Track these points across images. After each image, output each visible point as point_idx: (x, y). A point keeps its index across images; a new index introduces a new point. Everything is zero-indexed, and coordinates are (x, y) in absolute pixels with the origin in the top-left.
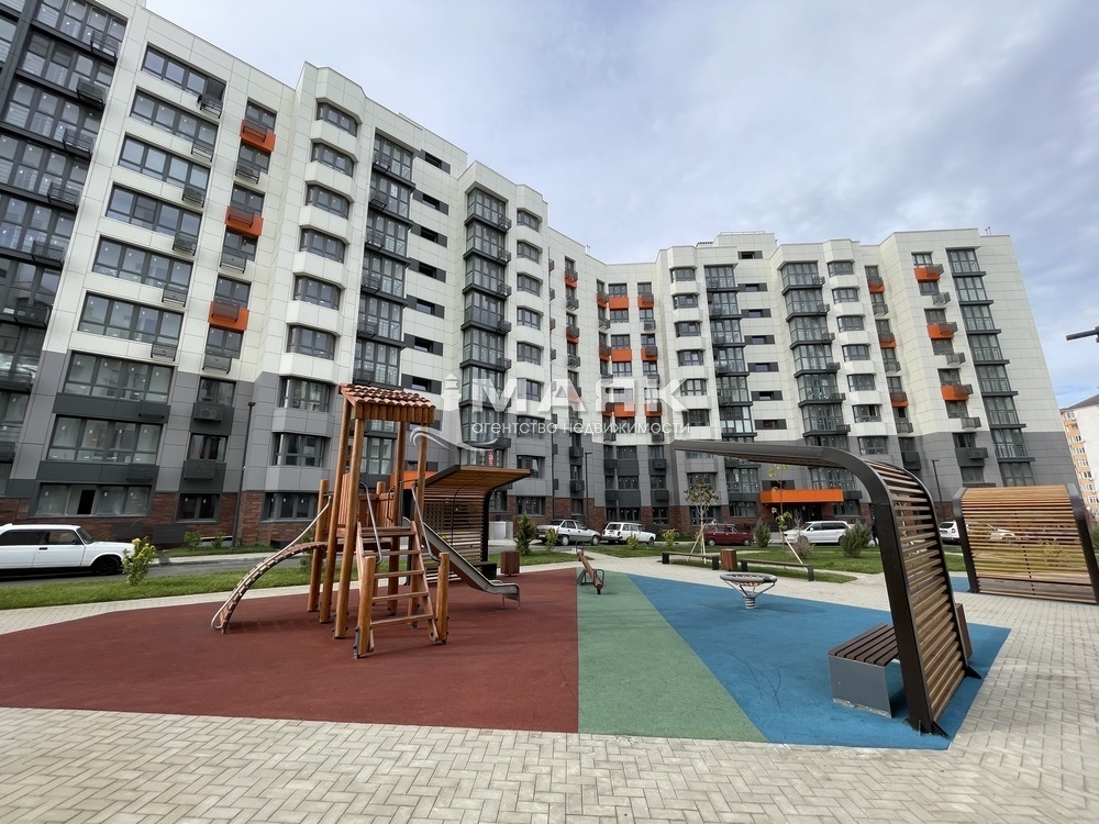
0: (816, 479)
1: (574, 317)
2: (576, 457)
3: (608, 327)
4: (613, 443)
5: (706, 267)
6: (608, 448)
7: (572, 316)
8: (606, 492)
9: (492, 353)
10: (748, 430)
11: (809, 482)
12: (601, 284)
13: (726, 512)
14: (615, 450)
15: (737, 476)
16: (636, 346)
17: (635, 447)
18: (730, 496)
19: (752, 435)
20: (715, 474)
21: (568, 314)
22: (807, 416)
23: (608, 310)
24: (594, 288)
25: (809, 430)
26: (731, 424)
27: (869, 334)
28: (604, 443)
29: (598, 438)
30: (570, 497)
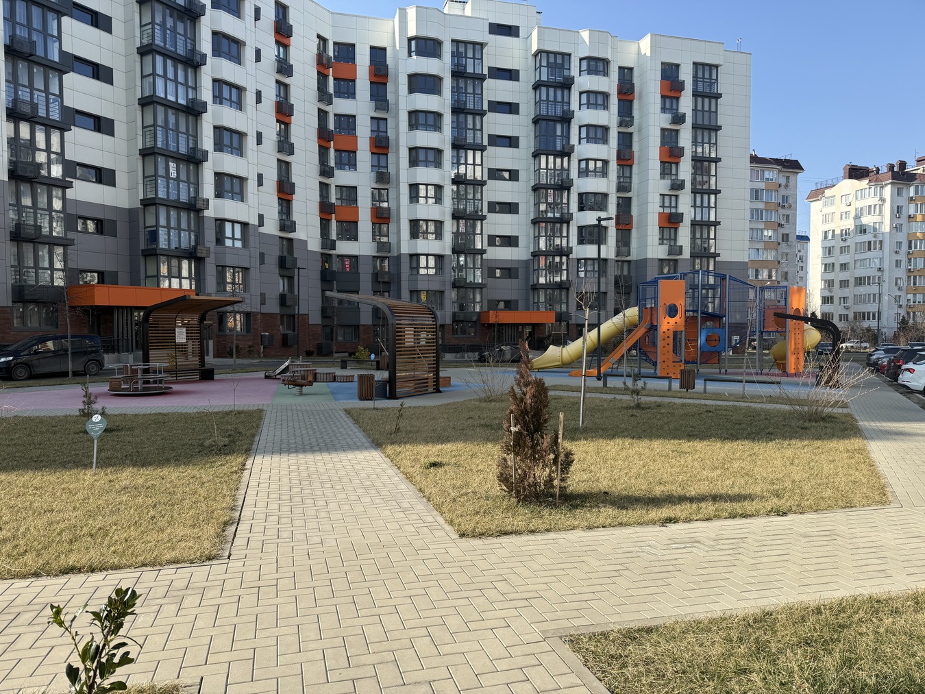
0: (537, 300)
1: (286, 86)
2: (286, 265)
3: (330, 103)
4: (333, 252)
5: (453, 41)
6: (326, 258)
7: (283, 87)
8: (322, 307)
9: (182, 139)
10: (478, 246)
12: (322, 40)
13: (448, 331)
14: (335, 260)
16: (364, 132)
17: (356, 257)
18: (454, 315)
19: (482, 252)
20: (442, 293)
21: (278, 82)
22: (536, 235)
23: (331, 79)
24: (314, 45)
25: (536, 249)
27: (608, 151)
28: (321, 251)
29: (314, 245)
30: (279, 312)
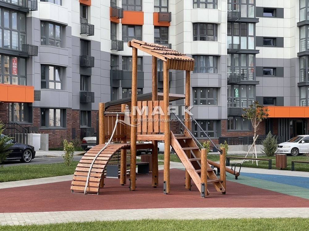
0: (303, 96)
10: (251, 47)
11: (297, 99)
13: (224, 126)
15: (237, 91)
18: (230, 110)
19: (254, 53)
20: (218, 89)
22: (303, 36)
25: (304, 50)
26: (236, 40)
28: (110, 52)
29: (106, 47)
30: (79, 109)
